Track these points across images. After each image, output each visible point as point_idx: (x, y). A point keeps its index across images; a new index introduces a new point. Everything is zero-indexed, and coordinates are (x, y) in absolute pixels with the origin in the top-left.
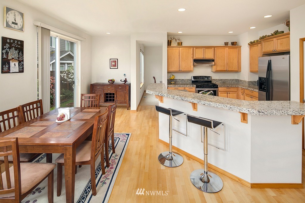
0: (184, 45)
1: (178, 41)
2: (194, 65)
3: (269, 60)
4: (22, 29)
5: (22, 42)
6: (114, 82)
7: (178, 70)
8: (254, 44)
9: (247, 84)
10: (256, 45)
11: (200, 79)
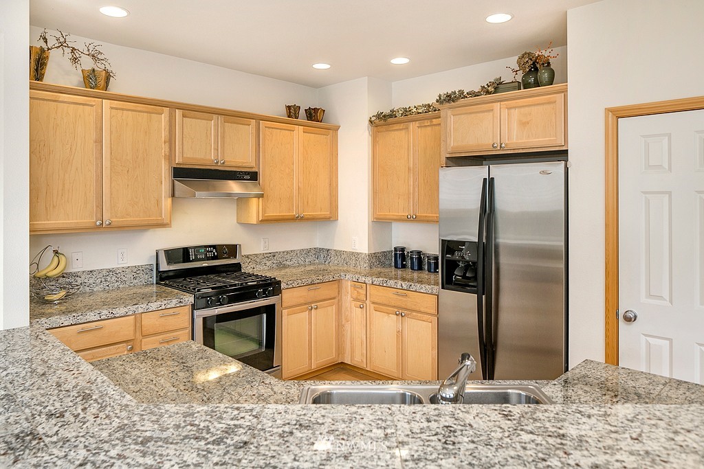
0: (116, 87)
1: (87, 63)
2: (177, 194)
3: (485, 179)
7: (88, 220)
8: (390, 120)
9: (364, 266)
10: (402, 126)
11: (196, 260)
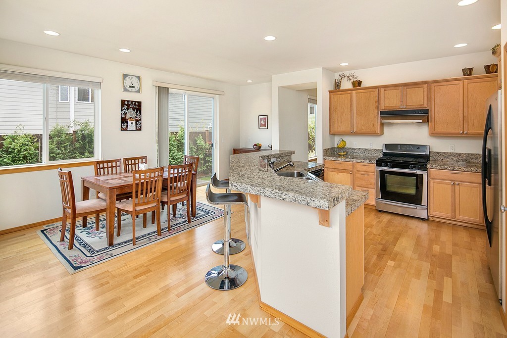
0: (364, 85)
1: (352, 80)
2: (382, 122)
4: (139, 91)
5: (140, 103)
6: (260, 147)
11: (401, 150)
